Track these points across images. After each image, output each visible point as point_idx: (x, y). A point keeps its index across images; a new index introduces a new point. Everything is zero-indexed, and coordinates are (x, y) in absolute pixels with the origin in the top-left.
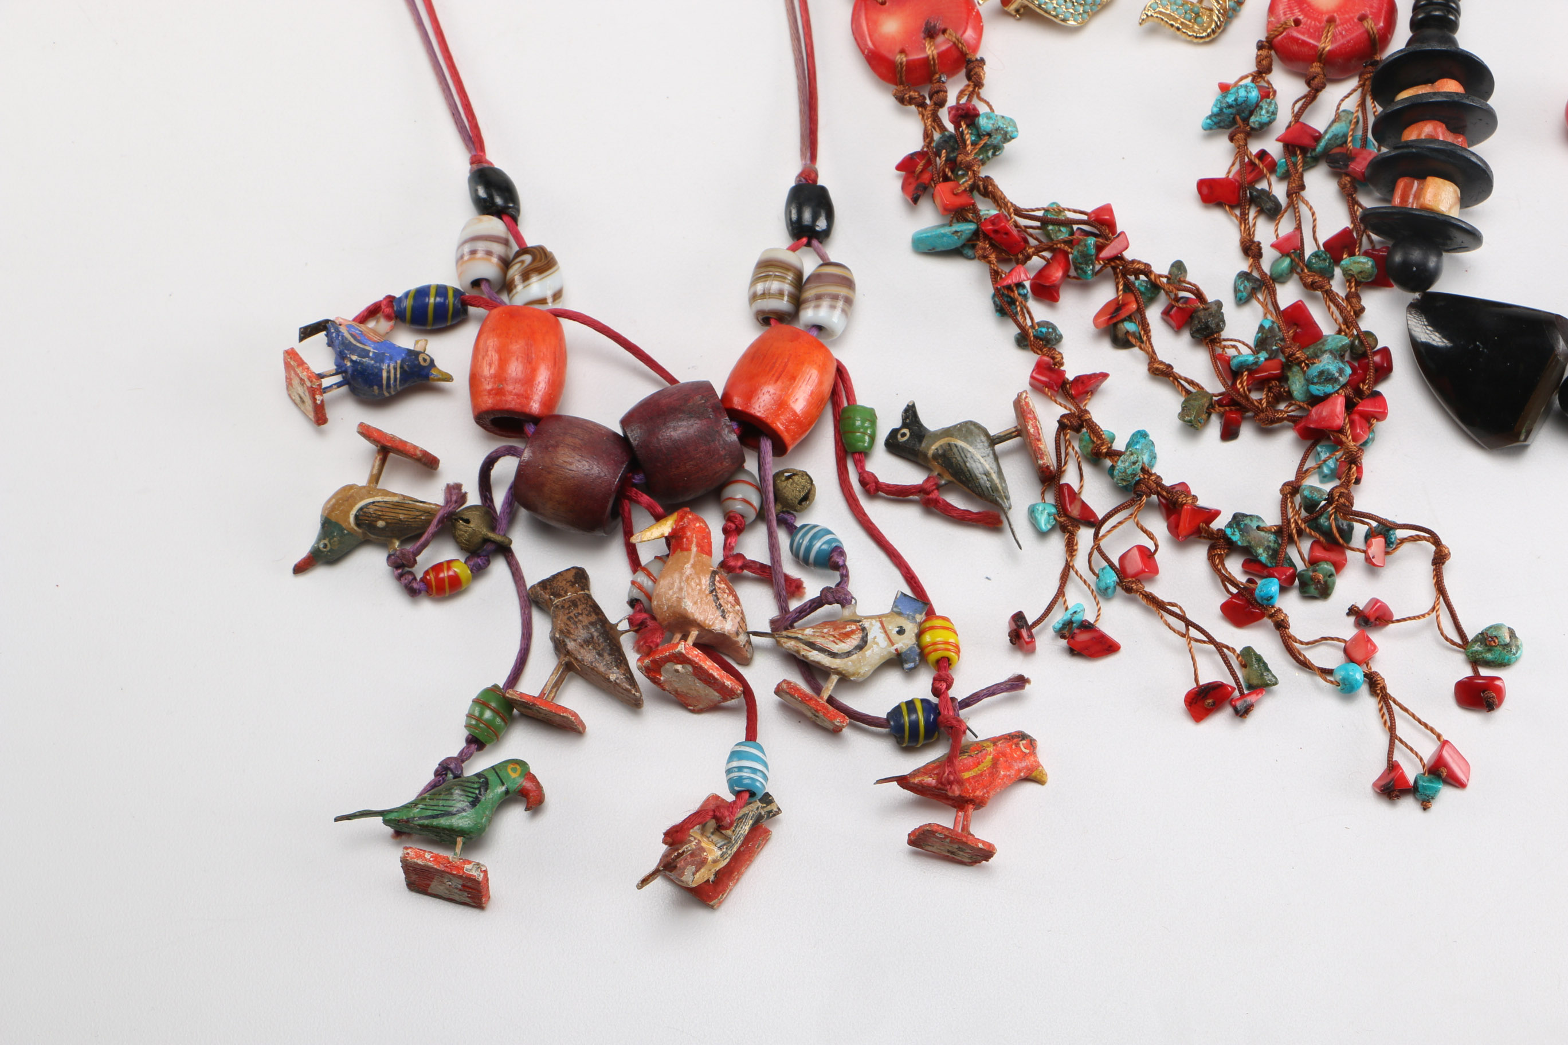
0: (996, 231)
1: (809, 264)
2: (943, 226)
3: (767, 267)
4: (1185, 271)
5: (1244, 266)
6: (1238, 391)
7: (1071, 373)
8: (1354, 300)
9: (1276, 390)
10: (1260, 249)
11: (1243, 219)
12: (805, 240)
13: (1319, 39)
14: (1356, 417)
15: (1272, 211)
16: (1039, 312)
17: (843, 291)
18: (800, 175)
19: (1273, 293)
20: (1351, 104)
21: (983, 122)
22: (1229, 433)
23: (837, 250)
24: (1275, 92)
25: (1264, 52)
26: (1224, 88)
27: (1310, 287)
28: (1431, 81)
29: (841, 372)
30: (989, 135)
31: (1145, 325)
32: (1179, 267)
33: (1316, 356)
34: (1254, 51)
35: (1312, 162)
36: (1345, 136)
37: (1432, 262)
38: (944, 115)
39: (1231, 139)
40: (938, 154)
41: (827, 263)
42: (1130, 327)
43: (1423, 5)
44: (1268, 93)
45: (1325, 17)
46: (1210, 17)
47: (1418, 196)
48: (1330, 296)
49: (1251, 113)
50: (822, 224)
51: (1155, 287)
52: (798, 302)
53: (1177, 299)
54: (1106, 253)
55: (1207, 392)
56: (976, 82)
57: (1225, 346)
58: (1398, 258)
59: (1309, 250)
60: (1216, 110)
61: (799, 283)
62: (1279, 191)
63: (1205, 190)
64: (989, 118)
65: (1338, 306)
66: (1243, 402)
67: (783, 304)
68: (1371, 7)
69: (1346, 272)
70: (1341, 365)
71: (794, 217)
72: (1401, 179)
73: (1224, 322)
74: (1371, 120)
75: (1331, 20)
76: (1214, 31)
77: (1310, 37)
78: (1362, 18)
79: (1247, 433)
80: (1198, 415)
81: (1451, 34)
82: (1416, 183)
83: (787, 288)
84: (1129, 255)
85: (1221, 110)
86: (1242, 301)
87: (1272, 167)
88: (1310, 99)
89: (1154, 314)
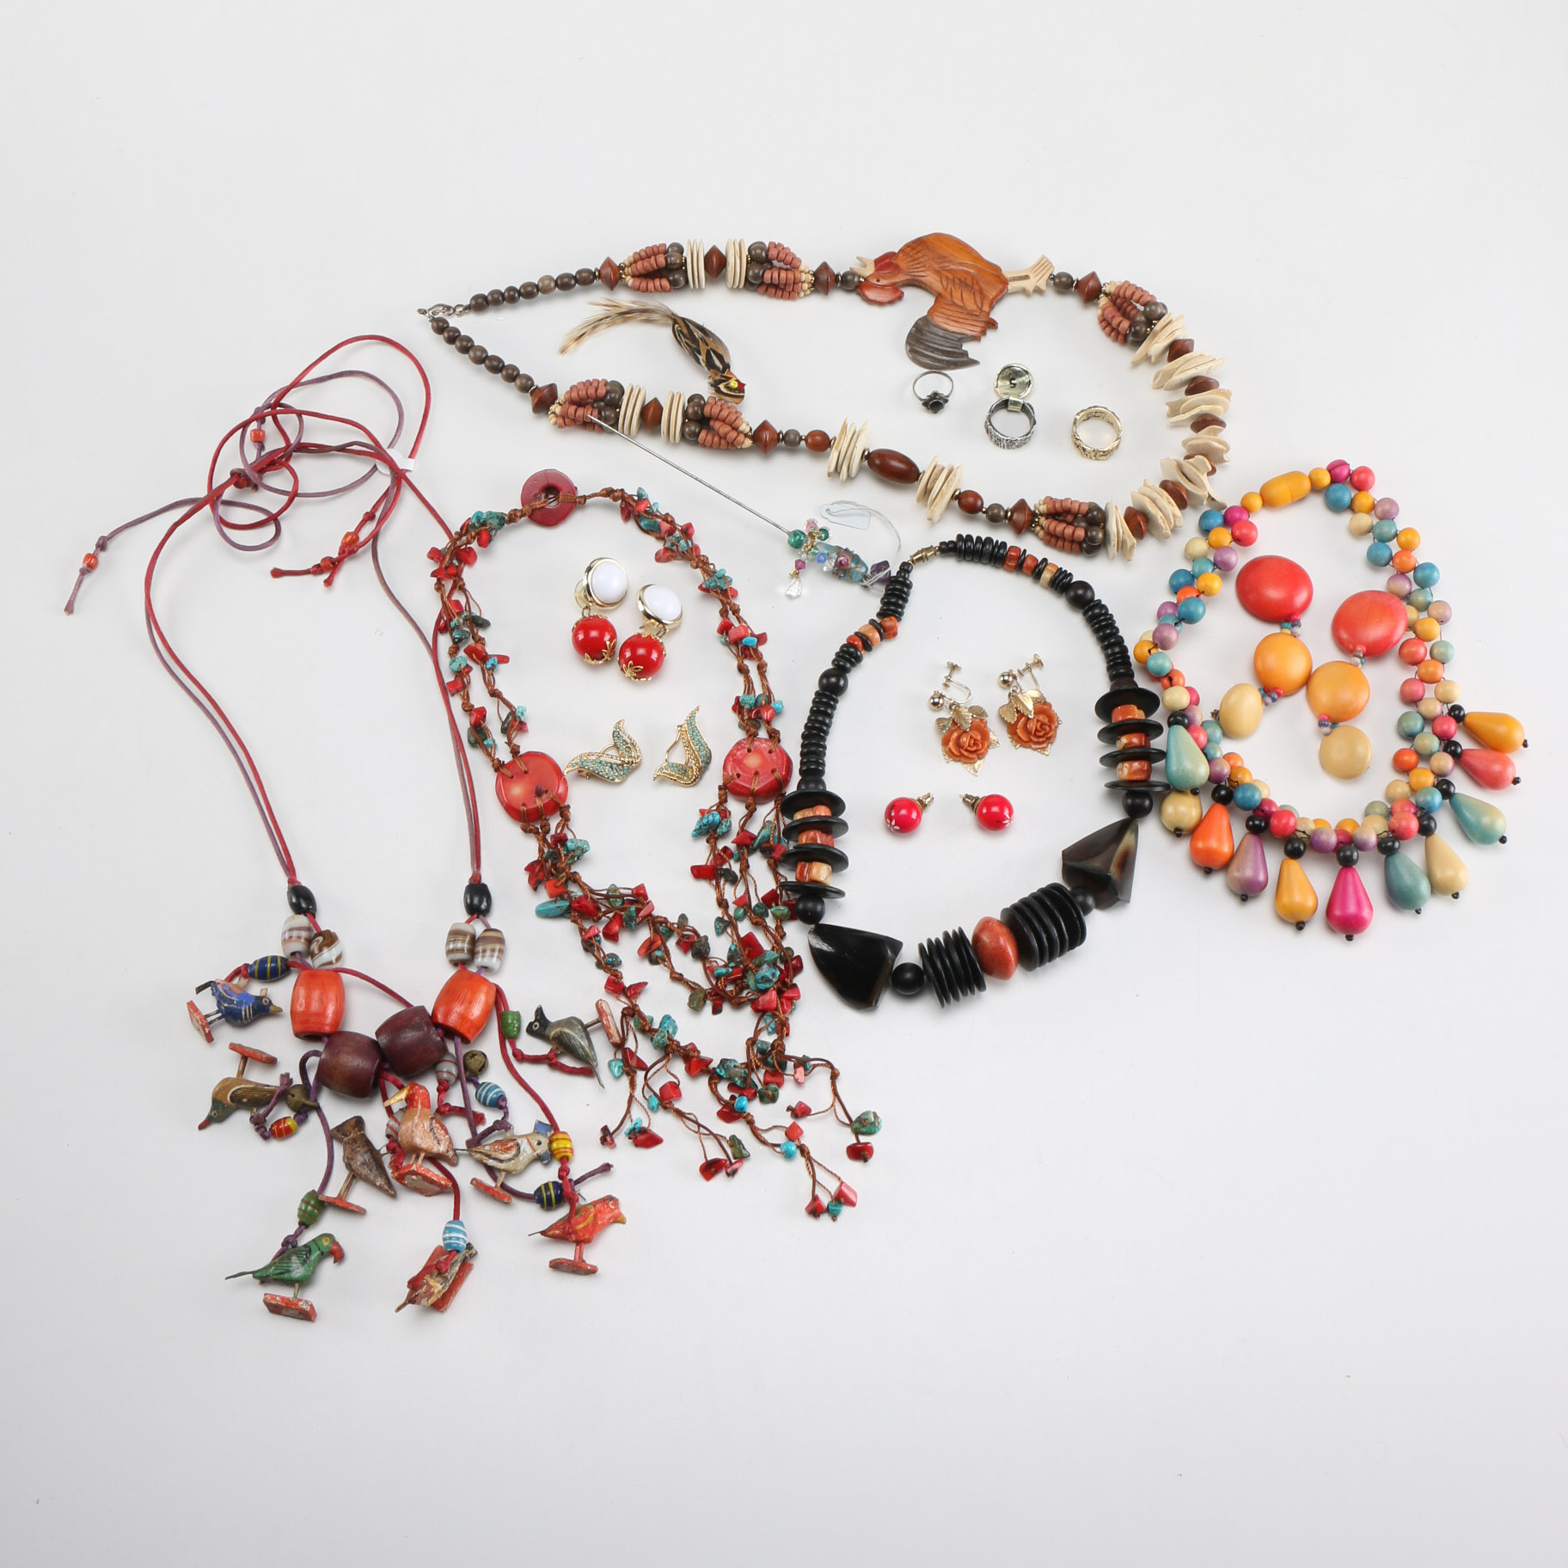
0: (580, 907)
1: (478, 928)
2: (551, 902)
3: (455, 934)
4: (687, 919)
5: (719, 913)
6: (719, 988)
7: (627, 982)
8: (780, 930)
9: (740, 985)
10: (727, 903)
11: (717, 886)
12: (476, 916)
13: (751, 784)
14: (784, 1000)
15: (733, 880)
16: (608, 947)
17: (498, 947)
18: (471, 879)
19: (735, 928)
20: (771, 817)
21: (569, 844)
22: (717, 1010)
23: (494, 920)
24: (730, 812)
25: (723, 792)
26: (702, 812)
27: (755, 924)
28: (813, 808)
29: (499, 993)
30: (574, 851)
31: (667, 952)
32: (683, 917)
33: (759, 966)
34: (717, 791)
35: (752, 851)
36: (769, 836)
37: (819, 908)
38: (548, 838)
39: (708, 841)
40: (546, 861)
41: (489, 929)
42: (658, 953)
43: (805, 762)
44: (725, 814)
45: (753, 772)
46: (692, 772)
47: (809, 872)
48: (766, 928)
49: (717, 827)
50: (483, 906)
51: (670, 931)
52: (473, 953)
53: (683, 936)
54: (641, 914)
55: (703, 989)
56: (566, 819)
57: (711, 962)
58: (801, 906)
59: (754, 902)
60: (698, 827)
61: (474, 941)
62: (736, 868)
63: (695, 872)
64: (572, 842)
65: (771, 934)
66: (723, 994)
67: (464, 956)
68: (777, 764)
69: (774, 915)
70: (774, 971)
71: (468, 901)
72: (799, 864)
73: (709, 948)
74: (782, 828)
75: (757, 773)
76: (695, 780)
77: (746, 782)
78: (773, 771)
79: (726, 1008)
80: (698, 1003)
81: (821, 780)
82: (808, 865)
83: (466, 946)
84: (655, 913)
85: (700, 827)
86: (719, 934)
87: (731, 855)
88: (750, 815)
89: (671, 944)
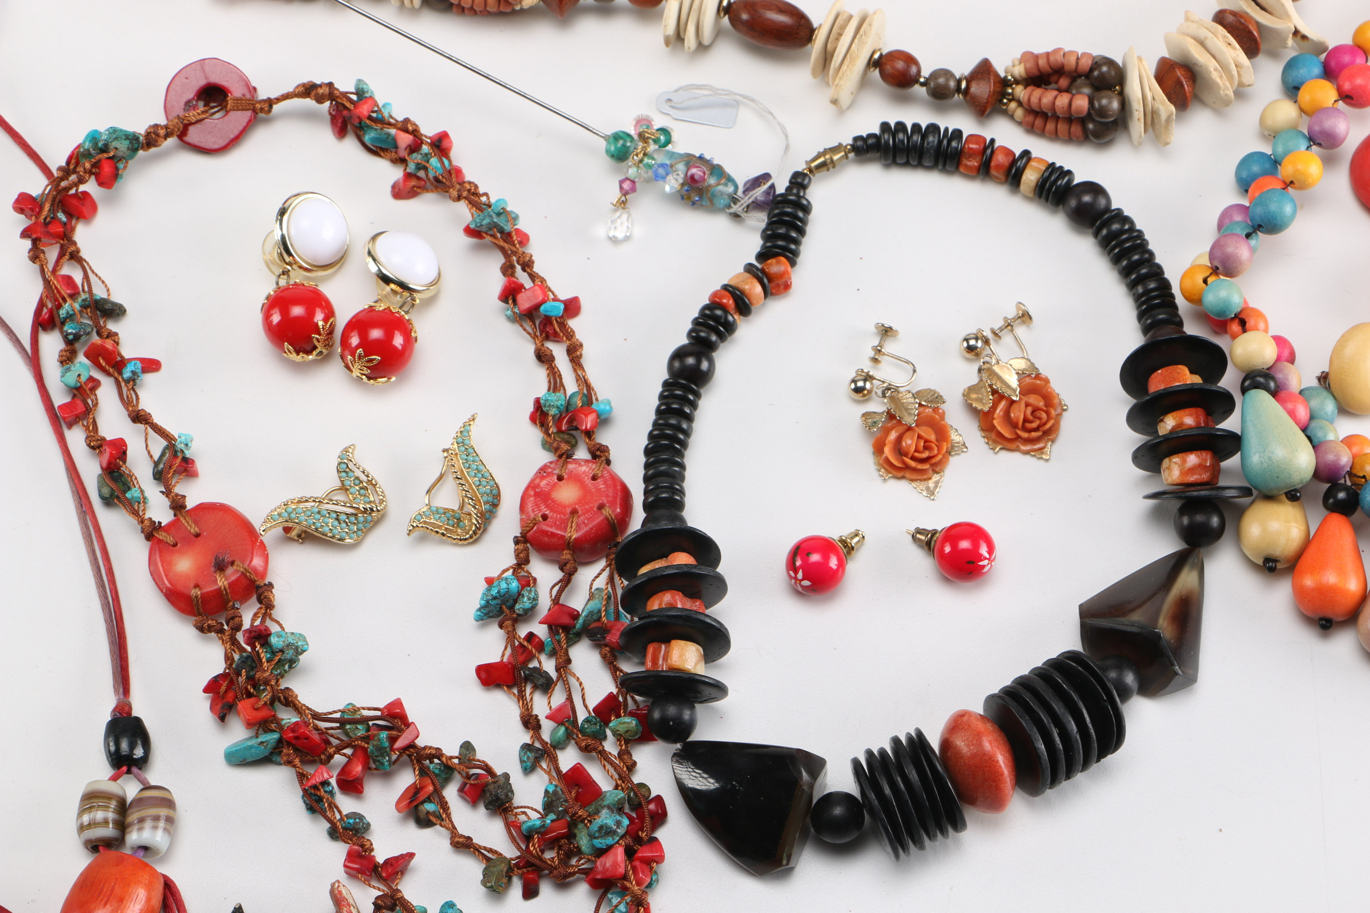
0: (296, 738)
1: (130, 789)
2: (251, 738)
3: (91, 799)
4: (474, 750)
5: (526, 738)
6: (531, 853)
7: (381, 855)
8: (626, 757)
9: (566, 848)
10: (538, 721)
11: (521, 696)
12: (125, 768)
13: (565, 530)
14: (637, 863)
15: (546, 685)
16: (346, 804)
17: (163, 812)
18: (115, 710)
19: (554, 760)
20: (601, 582)
21: (274, 640)
22: (530, 893)
23: (155, 775)
24: (535, 580)
25: (521, 547)
26: (490, 581)
27: (586, 750)
28: (665, 556)
29: (169, 887)
30: (282, 651)
31: (444, 805)
32: (467, 747)
33: (597, 812)
34: (512, 546)
35: (574, 637)
36: (599, 611)
37: (686, 715)
38: (240, 637)
39: (501, 627)
40: (239, 674)
41: (147, 787)
42: (430, 807)
43: (652, 490)
44: (528, 582)
45: (569, 510)
46: (470, 520)
47: (665, 658)
48: (603, 755)
49: (515, 601)
50: (139, 752)
51: (448, 770)
52: (122, 827)
53: (468, 777)
54: (399, 744)
55: (505, 858)
56: (267, 605)
57: (516, 814)
58: (656, 715)
59: (582, 715)
60: (483, 602)
61: (123, 808)
62: (549, 666)
63: (483, 675)
64: (279, 636)
65: (612, 763)
66: (538, 862)
67: (109, 831)
68: (607, 496)
69: (615, 733)
70: (618, 818)
71: (113, 748)
72: (650, 645)
73: (512, 792)
74: (619, 592)
75: (574, 512)
76: (475, 533)
77: (557, 529)
78: (601, 507)
79: (546, 889)
80: (498, 880)
81: (679, 513)
82: (663, 647)
83: (111, 815)
84: (420, 742)
85: (487, 601)
86: (529, 769)
87: (541, 646)
88: (566, 582)
89: (451, 793)
